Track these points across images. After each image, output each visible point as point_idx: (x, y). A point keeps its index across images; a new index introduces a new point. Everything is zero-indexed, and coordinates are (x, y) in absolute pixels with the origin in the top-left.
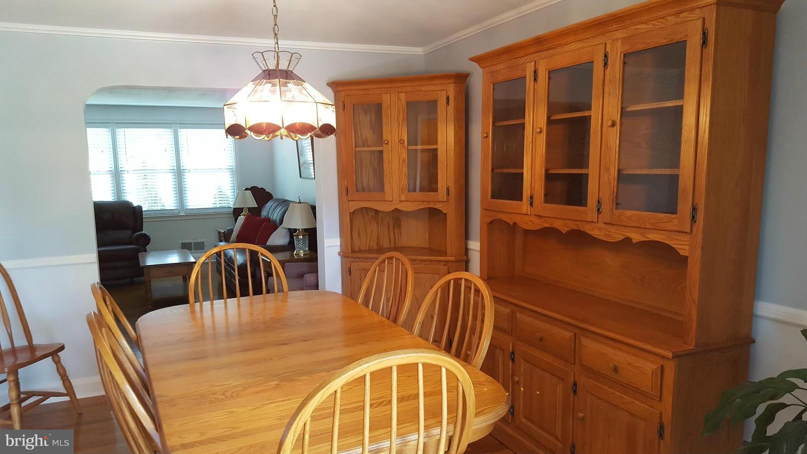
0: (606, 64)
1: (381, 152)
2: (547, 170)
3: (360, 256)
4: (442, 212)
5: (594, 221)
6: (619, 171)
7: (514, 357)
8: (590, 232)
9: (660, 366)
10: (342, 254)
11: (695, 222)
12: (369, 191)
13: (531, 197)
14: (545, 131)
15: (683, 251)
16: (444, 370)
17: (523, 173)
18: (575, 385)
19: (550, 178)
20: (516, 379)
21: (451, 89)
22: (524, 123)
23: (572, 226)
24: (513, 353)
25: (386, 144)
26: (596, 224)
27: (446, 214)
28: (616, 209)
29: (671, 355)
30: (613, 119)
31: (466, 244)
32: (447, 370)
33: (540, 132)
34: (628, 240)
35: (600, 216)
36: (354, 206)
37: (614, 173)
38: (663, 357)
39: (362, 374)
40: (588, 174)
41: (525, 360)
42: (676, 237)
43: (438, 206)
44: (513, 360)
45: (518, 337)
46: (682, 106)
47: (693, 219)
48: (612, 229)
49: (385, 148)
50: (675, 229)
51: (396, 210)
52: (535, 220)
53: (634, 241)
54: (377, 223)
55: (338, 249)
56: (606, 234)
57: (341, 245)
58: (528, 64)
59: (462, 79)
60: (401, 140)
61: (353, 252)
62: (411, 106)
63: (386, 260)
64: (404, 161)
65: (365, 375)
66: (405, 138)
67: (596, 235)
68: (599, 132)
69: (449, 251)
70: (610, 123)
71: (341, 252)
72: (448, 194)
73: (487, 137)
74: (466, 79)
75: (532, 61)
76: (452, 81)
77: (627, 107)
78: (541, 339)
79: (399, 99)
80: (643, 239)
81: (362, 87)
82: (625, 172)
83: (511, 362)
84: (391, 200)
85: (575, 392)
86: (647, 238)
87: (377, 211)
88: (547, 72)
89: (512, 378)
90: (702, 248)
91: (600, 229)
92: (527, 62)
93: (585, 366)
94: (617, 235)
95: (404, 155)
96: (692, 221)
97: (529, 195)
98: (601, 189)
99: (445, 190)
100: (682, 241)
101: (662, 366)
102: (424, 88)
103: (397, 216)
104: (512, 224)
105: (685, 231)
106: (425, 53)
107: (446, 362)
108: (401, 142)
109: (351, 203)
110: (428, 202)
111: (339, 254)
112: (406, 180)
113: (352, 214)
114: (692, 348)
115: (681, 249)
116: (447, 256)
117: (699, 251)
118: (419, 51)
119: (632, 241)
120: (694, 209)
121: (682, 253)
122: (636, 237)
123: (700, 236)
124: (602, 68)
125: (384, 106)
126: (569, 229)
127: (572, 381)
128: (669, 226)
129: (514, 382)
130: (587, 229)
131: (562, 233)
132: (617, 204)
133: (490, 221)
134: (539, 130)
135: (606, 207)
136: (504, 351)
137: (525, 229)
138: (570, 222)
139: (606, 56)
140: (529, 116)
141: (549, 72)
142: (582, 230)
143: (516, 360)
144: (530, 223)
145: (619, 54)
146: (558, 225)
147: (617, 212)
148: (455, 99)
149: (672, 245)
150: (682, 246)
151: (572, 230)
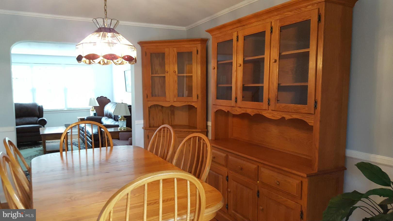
0: (271, 32)
1: (164, 77)
2: (243, 85)
3: (153, 129)
4: (195, 107)
5: (266, 109)
6: (278, 84)
7: (228, 179)
8: (264, 115)
9: (300, 181)
10: (145, 128)
11: (316, 109)
12: (158, 96)
13: (236, 98)
14: (242, 65)
15: (310, 123)
16: (188, 182)
17: (232, 87)
18: (258, 192)
19: (245, 88)
20: (229, 190)
21: (199, 46)
22: (232, 62)
23: (256, 112)
24: (227, 177)
25: (167, 73)
26: (268, 111)
27: (197, 108)
28: (277, 103)
29: (306, 175)
30: (275, 59)
31: (207, 124)
32: (190, 182)
33: (240, 66)
34: (283, 118)
35: (270, 107)
36: (150, 104)
37: (275, 85)
38: (302, 177)
39: (143, 184)
40: (263, 86)
41: (233, 180)
42: (307, 116)
43: (193, 104)
44: (227, 180)
45: (230, 168)
46: (309, 52)
47: (315, 107)
48: (275, 113)
49: (166, 75)
50: (306, 112)
51: (172, 106)
52: (238, 109)
53: (286, 119)
54: (163, 113)
55: (142, 126)
56: (273, 116)
57: (144, 124)
58: (234, 33)
59: (204, 41)
60: (174, 71)
61: (150, 127)
62: (180, 55)
63: (162, 129)
64: (176, 82)
65: (144, 185)
66: (177, 70)
67: (267, 116)
68: (269, 65)
69: (198, 127)
70: (274, 61)
71: (144, 127)
72: (198, 98)
73: (214, 69)
74: (206, 42)
75: (236, 32)
76: (200, 42)
77: (282, 53)
78: (242, 169)
79: (173, 50)
80: (291, 118)
81: (155, 45)
82: (281, 85)
83: (226, 181)
84: (169, 101)
85: (258, 196)
86: (292, 117)
87: (162, 107)
88: (243, 37)
89: (227, 190)
90: (320, 121)
91: (270, 113)
92: (234, 32)
93: (263, 183)
94: (277, 116)
95: (176, 78)
96: (315, 108)
97: (235, 97)
98: (270, 93)
99: (196, 96)
100: (309, 118)
101: (302, 182)
102: (186, 46)
103: (172, 109)
104: (227, 111)
105: (311, 113)
106: (187, 29)
107: (190, 178)
108: (175, 72)
109: (149, 102)
110: (188, 102)
111: (143, 128)
112: (177, 91)
113: (150, 108)
114: (316, 172)
115: (310, 122)
116: (197, 129)
117: (318, 123)
118: (184, 28)
119: (285, 119)
120: (316, 102)
121: (310, 124)
122: (287, 117)
123: (319, 115)
124: (270, 34)
125: (166, 55)
126: (254, 114)
127: (257, 190)
128: (303, 111)
129: (228, 192)
130: (264, 113)
131: (251, 115)
132: (278, 101)
133: (216, 110)
134: (239, 65)
135: (272, 102)
136: (223, 175)
137: (234, 114)
138: (254, 110)
139: (272, 28)
140: (235, 58)
141: (244, 36)
142: (261, 114)
143: (229, 180)
144: (235, 111)
145: (278, 27)
146: (249, 111)
147: (278, 105)
148: (201, 51)
149: (305, 120)
150: (310, 121)
151: (256, 114)
